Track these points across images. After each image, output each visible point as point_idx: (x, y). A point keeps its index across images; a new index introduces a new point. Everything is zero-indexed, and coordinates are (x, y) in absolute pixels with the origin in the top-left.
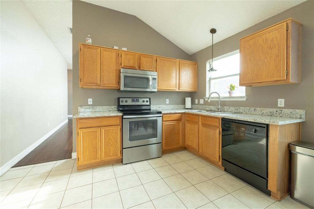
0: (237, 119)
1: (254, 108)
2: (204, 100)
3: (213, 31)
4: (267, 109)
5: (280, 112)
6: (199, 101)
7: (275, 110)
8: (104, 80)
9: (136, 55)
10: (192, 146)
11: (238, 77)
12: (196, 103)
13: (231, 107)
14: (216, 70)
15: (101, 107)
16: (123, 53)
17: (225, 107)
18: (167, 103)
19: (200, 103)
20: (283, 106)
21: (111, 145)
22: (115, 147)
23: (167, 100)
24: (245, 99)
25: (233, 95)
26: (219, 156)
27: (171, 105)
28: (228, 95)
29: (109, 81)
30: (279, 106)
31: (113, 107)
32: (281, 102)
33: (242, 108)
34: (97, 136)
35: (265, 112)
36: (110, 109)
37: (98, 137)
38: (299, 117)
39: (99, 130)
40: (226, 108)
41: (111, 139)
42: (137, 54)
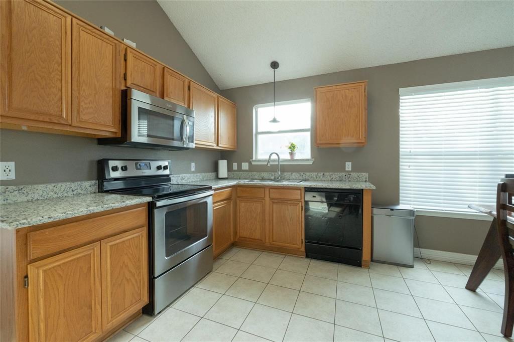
0: (329, 187)
1: (322, 174)
2: (250, 163)
3: (275, 65)
4: (336, 174)
5: (349, 176)
6: (239, 166)
7: (344, 174)
8: (81, 109)
9: (156, 65)
10: (253, 237)
11: (308, 134)
12: (234, 169)
13: (294, 173)
14: (278, 122)
15: (51, 186)
16: (131, 52)
17: (285, 174)
18: (193, 169)
19: (243, 169)
20: (350, 169)
21: (127, 280)
22: (136, 282)
23: (193, 164)
24: (311, 163)
25: (297, 157)
26: (302, 240)
27: (199, 174)
28: (288, 157)
29: (96, 115)
30: (347, 169)
31: (87, 184)
32: (348, 166)
33: (308, 174)
34: (92, 267)
35: (334, 177)
36: (79, 191)
37: (94, 269)
38: (364, 180)
39: (97, 250)
40: (287, 174)
41: (127, 266)
42: (158, 65)
